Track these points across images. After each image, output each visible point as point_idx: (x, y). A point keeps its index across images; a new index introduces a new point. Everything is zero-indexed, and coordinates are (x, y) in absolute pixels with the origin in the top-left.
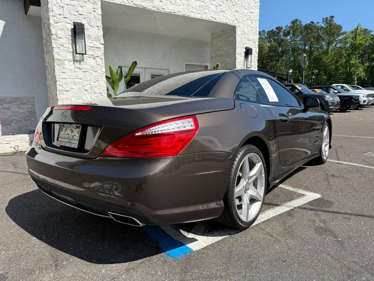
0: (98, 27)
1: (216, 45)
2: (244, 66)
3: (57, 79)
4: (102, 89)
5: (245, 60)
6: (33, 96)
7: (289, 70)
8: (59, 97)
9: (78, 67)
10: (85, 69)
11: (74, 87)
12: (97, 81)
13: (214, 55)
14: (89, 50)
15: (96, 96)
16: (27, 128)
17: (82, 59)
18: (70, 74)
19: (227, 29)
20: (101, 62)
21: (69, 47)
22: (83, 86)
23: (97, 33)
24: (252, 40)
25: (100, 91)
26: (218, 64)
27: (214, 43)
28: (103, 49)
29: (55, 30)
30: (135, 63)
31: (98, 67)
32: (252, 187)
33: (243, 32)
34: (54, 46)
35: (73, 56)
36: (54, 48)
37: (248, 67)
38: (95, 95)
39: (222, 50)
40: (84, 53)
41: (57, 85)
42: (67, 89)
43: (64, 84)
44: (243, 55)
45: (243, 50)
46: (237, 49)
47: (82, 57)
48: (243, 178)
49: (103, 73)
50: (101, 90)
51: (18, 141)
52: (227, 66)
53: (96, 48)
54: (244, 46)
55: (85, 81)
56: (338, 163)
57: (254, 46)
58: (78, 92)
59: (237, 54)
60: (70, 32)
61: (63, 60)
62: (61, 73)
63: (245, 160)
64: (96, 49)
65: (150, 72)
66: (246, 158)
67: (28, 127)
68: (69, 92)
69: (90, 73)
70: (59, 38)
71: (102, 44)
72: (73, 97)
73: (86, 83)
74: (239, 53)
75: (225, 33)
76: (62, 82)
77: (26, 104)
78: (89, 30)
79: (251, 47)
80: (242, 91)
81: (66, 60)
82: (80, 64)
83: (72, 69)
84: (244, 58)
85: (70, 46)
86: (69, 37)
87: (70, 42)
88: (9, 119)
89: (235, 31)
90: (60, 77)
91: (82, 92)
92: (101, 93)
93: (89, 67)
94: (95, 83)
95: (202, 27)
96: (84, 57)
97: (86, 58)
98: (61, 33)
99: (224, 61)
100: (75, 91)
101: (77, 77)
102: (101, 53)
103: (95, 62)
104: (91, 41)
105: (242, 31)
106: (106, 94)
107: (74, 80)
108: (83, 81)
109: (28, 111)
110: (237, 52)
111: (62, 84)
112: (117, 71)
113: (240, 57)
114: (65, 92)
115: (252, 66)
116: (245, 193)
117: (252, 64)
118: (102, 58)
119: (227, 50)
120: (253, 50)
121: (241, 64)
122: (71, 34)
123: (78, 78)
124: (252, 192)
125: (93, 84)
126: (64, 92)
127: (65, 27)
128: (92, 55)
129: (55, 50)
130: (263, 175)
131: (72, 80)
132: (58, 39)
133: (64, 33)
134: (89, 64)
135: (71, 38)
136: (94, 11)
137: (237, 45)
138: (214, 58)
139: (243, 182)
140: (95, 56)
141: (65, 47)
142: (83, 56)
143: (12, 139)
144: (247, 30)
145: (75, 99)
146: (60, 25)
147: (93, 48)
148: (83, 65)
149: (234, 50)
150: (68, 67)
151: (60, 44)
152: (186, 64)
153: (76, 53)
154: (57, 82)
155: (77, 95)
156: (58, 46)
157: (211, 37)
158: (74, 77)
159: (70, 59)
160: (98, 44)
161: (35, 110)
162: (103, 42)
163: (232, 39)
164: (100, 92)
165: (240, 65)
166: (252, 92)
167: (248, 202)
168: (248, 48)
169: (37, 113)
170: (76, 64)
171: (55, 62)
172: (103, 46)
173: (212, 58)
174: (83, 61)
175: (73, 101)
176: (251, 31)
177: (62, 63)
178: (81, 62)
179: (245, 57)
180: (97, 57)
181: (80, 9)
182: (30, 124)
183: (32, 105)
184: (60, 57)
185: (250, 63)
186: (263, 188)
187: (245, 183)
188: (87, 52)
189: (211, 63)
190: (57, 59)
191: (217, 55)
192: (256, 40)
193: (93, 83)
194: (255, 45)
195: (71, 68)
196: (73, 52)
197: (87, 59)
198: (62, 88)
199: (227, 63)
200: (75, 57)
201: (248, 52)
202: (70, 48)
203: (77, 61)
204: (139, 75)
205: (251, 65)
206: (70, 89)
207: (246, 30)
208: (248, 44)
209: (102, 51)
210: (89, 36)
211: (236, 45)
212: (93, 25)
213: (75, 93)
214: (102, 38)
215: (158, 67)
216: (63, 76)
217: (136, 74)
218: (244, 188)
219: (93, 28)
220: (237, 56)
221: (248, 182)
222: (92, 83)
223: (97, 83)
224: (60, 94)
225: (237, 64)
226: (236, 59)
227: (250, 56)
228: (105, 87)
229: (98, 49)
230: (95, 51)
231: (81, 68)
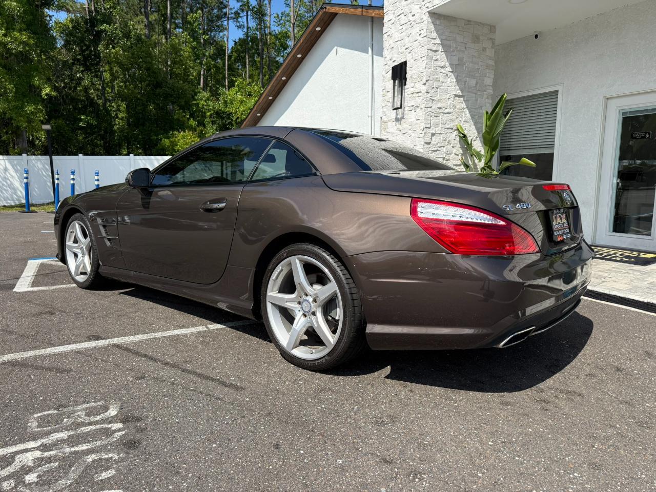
0: (422, 58)
9: (398, 128)
17: (403, 115)
20: (421, 114)
28: (425, 91)
29: (385, 83)
53: (418, 93)
64: (417, 95)
70: (387, 92)
71: (425, 84)
78: (412, 68)
81: (389, 121)
82: (400, 124)
93: (408, 126)
98: (389, 86)
102: (421, 98)
103: (415, 116)
104: (412, 85)
118: (422, 107)
128: (412, 106)
134: (409, 120)
136: (420, 34)
147: (414, 95)
148: (404, 125)
153: (394, 109)
156: (386, 103)
159: (393, 118)
160: (419, 87)
162: (425, 81)
170: (398, 125)
171: (382, 125)
172: (425, 87)
174: (404, 118)
177: (387, 126)
178: (401, 121)
180: (417, 107)
181: (407, 40)
184: (386, 118)
197: (407, 114)
200: (397, 114)
203: (398, 119)
209: (424, 96)
210: (411, 77)
212: (417, 58)
214: (425, 74)
219: (417, 63)
230: (415, 99)
231: (401, 129)
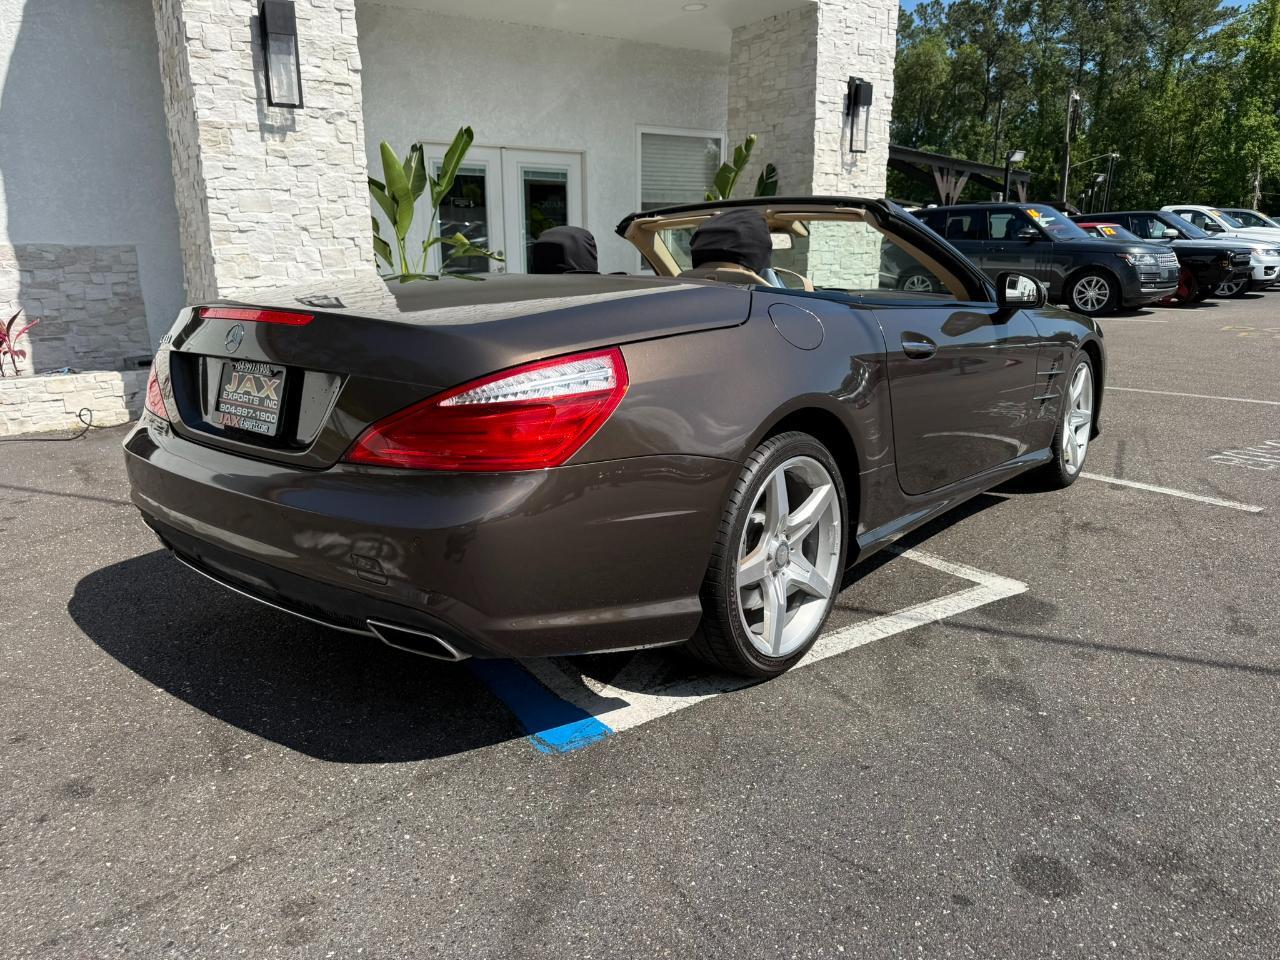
0: (340, 10)
1: (748, 69)
2: (842, 145)
3: (210, 192)
4: (355, 223)
5: (845, 124)
6: (129, 243)
7: (1013, 153)
8: (217, 252)
9: (275, 151)
10: (302, 156)
11: (265, 217)
12: (339, 197)
13: (741, 104)
14: (313, 91)
15: (339, 247)
16: (116, 350)
17: (289, 123)
18: (251, 175)
19: (788, 12)
20: (353, 133)
21: (245, 80)
22: (293, 215)
23: (339, 34)
24: (872, 53)
25: (351, 230)
26: (753, 136)
27: (741, 62)
28: (358, 87)
29: (199, 24)
30: (467, 135)
31: (345, 152)
32: (797, 555)
33: (843, 24)
34: (195, 77)
35: (260, 111)
36: (195, 84)
37: (854, 149)
38: (333, 245)
39: (769, 86)
40: (297, 103)
41: (210, 210)
42: (242, 226)
43: (232, 208)
44: (841, 106)
45: (839, 88)
46: (818, 86)
47: (289, 116)
48: (767, 531)
49: (360, 170)
50: (355, 227)
51: (90, 393)
52: (784, 143)
53: (336, 84)
54: (844, 74)
55: (303, 200)
56: (1114, 487)
57: (879, 75)
58: (279, 235)
59: (818, 104)
60: (248, 30)
61: (226, 125)
62: (222, 172)
63: (774, 477)
64: (337, 88)
65: (517, 162)
66: (778, 473)
67: (119, 346)
68: (248, 233)
69: (318, 170)
70: (212, 50)
71: (356, 71)
72: (264, 252)
73: (303, 203)
74: (825, 99)
75: (778, 27)
76: (226, 201)
77: (109, 269)
78: (311, 23)
79: (867, 79)
80: (830, 230)
81: (238, 126)
82: (283, 141)
83: (259, 156)
84: (841, 118)
85: (248, 78)
86: (243, 46)
87: (246, 63)
88: (56, 318)
89: (816, 22)
90: (217, 183)
91: (291, 236)
92: (353, 239)
93: (313, 151)
94: (333, 205)
95: (701, 7)
96: (296, 117)
97: (301, 118)
98: (217, 35)
99: (774, 126)
100: (270, 233)
101: (276, 184)
102: (351, 100)
103: (334, 133)
104: (318, 62)
105: (840, 22)
106: (369, 243)
107: (267, 194)
108: (293, 198)
109: (115, 294)
110: (819, 96)
111: (227, 209)
112: (408, 161)
113: (829, 114)
114: (237, 234)
115: (870, 147)
116: (775, 574)
117: (869, 139)
118: (354, 117)
119: (784, 89)
120: (874, 90)
121: (834, 138)
122: (250, 35)
123: (277, 187)
124: (797, 571)
125: (327, 209)
126: (233, 235)
127: (231, 14)
128: (322, 109)
129: (199, 91)
130: (837, 523)
131: (259, 195)
132: (208, 53)
133: (227, 31)
134: (314, 138)
135: (252, 50)
137: (818, 71)
138: (741, 115)
139: (769, 540)
140: (333, 111)
141: (233, 82)
142: (292, 113)
143: (71, 387)
144: (856, 17)
145: (271, 257)
146: (214, 6)
147: (326, 86)
148: (293, 145)
149: (810, 88)
150: (244, 151)
151: (216, 71)
152: (643, 134)
153: (270, 104)
154: (210, 202)
155: (274, 246)
156: (211, 78)
157: (733, 38)
158: (264, 186)
159: (249, 121)
160: (341, 72)
161: (140, 291)
162: (359, 66)
163: (804, 47)
164: (352, 235)
165: (828, 141)
166: (866, 234)
167: (783, 602)
168: (858, 82)
169: (145, 301)
170: (271, 142)
171: (201, 132)
172: (357, 78)
173: (733, 113)
174: (294, 131)
175: (262, 264)
176: (872, 21)
177: (224, 136)
178: (285, 135)
179: (848, 115)
180: (341, 114)
182: (126, 338)
183: (131, 275)
184: (216, 115)
185: (861, 135)
186: (835, 560)
187: (775, 544)
188: (304, 99)
189: (728, 130)
190: (207, 123)
191: (750, 105)
192: (886, 54)
193: (326, 206)
194: (881, 72)
195: (254, 154)
196: (259, 100)
197: (305, 123)
198: (227, 222)
199: (783, 134)
200: (266, 116)
201: (858, 95)
202: (250, 86)
203: (271, 130)
204: (483, 171)
205: (866, 141)
206: (253, 224)
207: (853, 17)
208: (858, 67)
209: (355, 95)
210: (312, 43)
211: (815, 69)
212: (326, 5)
213: (268, 236)
214: (355, 50)
215: (547, 146)
216: (229, 180)
217: (474, 170)
218: (769, 558)
219: (323, 15)
220: (820, 110)
221: (784, 544)
222: (324, 205)
223: (339, 206)
224: (219, 241)
225: (816, 137)
226: (814, 119)
227: (862, 111)
228: (366, 217)
229: (343, 87)
230: (331, 96)
231: (287, 154)
